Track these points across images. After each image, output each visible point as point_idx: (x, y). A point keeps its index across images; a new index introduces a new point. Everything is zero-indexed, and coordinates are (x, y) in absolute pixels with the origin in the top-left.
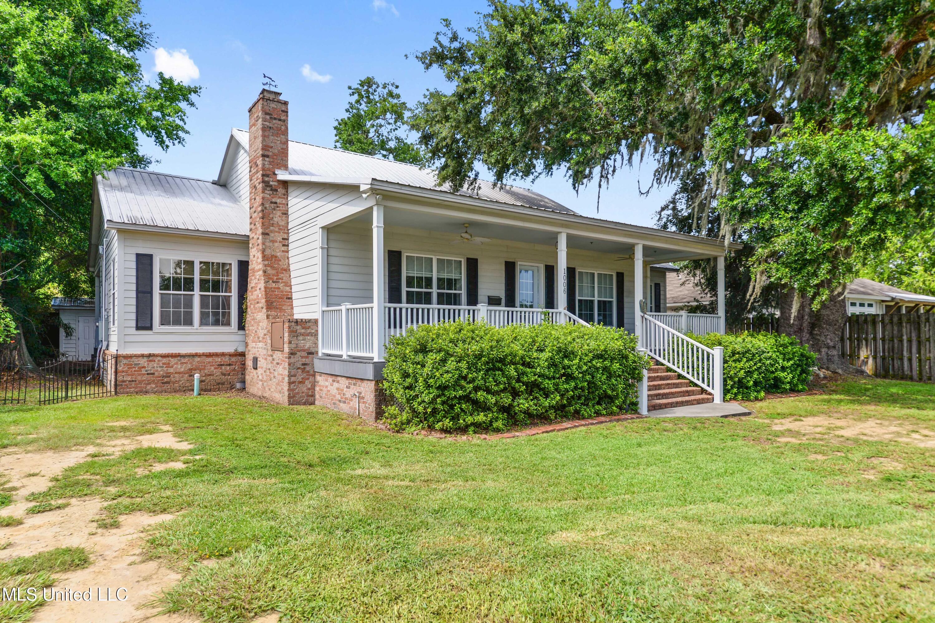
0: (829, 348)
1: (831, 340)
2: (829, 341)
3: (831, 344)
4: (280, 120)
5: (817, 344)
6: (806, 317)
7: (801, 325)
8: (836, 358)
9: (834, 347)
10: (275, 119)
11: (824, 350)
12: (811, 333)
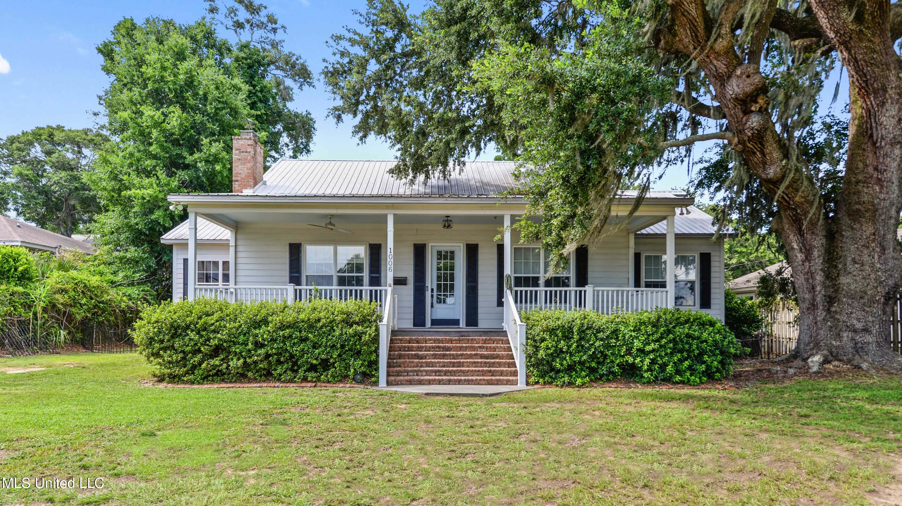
0: (855, 331)
1: (859, 320)
2: (855, 322)
3: (859, 326)
4: (246, 152)
5: (836, 326)
6: (818, 288)
7: (814, 300)
8: (873, 347)
9: (866, 330)
10: (243, 152)
11: (845, 335)
12: (828, 311)
